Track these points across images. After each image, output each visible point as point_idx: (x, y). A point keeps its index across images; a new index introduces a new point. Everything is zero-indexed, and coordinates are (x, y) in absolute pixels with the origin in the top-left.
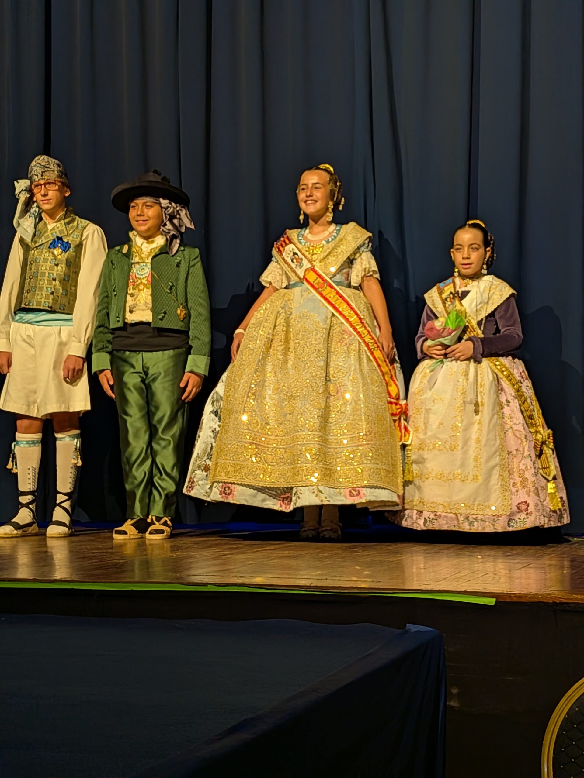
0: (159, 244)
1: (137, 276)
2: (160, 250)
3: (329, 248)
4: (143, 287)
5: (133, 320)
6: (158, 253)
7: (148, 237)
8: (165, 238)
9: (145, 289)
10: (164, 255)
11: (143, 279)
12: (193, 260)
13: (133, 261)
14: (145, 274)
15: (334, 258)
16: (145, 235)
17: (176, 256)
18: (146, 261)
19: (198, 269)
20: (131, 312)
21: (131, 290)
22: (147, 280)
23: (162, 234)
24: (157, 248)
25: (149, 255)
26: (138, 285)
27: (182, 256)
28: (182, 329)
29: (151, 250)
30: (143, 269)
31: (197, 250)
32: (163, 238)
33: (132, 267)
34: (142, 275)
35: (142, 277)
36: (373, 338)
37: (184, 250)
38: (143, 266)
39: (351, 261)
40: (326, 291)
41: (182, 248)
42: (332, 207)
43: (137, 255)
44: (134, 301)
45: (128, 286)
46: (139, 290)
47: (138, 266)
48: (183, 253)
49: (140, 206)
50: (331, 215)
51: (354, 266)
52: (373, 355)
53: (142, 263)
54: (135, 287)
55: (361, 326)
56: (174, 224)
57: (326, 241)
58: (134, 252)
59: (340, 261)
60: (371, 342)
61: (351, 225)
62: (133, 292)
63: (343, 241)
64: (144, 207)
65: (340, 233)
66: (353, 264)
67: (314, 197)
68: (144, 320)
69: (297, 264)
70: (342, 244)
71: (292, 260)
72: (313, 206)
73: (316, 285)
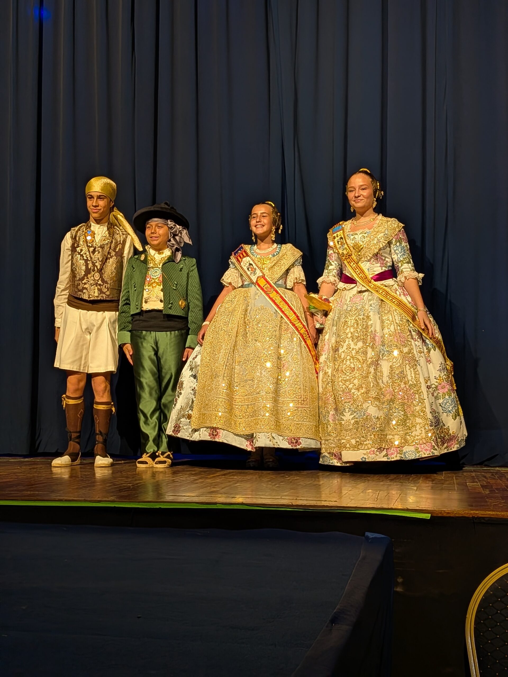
0: (167, 255)
1: (152, 277)
2: (168, 259)
3: (275, 260)
4: (156, 285)
5: (148, 308)
6: (167, 261)
7: (159, 249)
8: (171, 251)
9: (157, 286)
10: (170, 263)
11: (156, 279)
12: (192, 267)
13: (149, 266)
14: (157, 275)
15: (278, 268)
16: (158, 248)
17: (180, 263)
18: (159, 266)
19: (195, 273)
20: (146, 302)
21: (147, 286)
22: (159, 280)
23: (168, 247)
24: (166, 257)
25: (161, 262)
26: (152, 283)
27: (184, 263)
28: (183, 316)
29: (162, 258)
30: (156, 272)
31: (194, 260)
32: (169, 251)
33: (148, 270)
34: (155, 276)
35: (155, 278)
36: (307, 331)
37: (185, 260)
38: (156, 269)
39: (288, 271)
40: (273, 295)
41: (184, 258)
42: (274, 230)
43: (152, 262)
44: (149, 294)
45: (145, 284)
46: (153, 287)
47: (152, 270)
48: (184, 262)
49: (154, 227)
50: (274, 236)
51: (289, 274)
52: (305, 342)
53: (155, 267)
54: (150, 284)
55: (298, 322)
56: (177, 240)
57: (272, 255)
58: (149, 260)
59: (283, 270)
60: (305, 334)
61: (289, 246)
62: (148, 288)
63: (285, 256)
64: (157, 227)
65: (282, 250)
66: (288, 273)
67: (262, 222)
68: (156, 308)
69: (251, 272)
70: (284, 258)
71: (248, 269)
72: (261, 229)
73: (265, 289)
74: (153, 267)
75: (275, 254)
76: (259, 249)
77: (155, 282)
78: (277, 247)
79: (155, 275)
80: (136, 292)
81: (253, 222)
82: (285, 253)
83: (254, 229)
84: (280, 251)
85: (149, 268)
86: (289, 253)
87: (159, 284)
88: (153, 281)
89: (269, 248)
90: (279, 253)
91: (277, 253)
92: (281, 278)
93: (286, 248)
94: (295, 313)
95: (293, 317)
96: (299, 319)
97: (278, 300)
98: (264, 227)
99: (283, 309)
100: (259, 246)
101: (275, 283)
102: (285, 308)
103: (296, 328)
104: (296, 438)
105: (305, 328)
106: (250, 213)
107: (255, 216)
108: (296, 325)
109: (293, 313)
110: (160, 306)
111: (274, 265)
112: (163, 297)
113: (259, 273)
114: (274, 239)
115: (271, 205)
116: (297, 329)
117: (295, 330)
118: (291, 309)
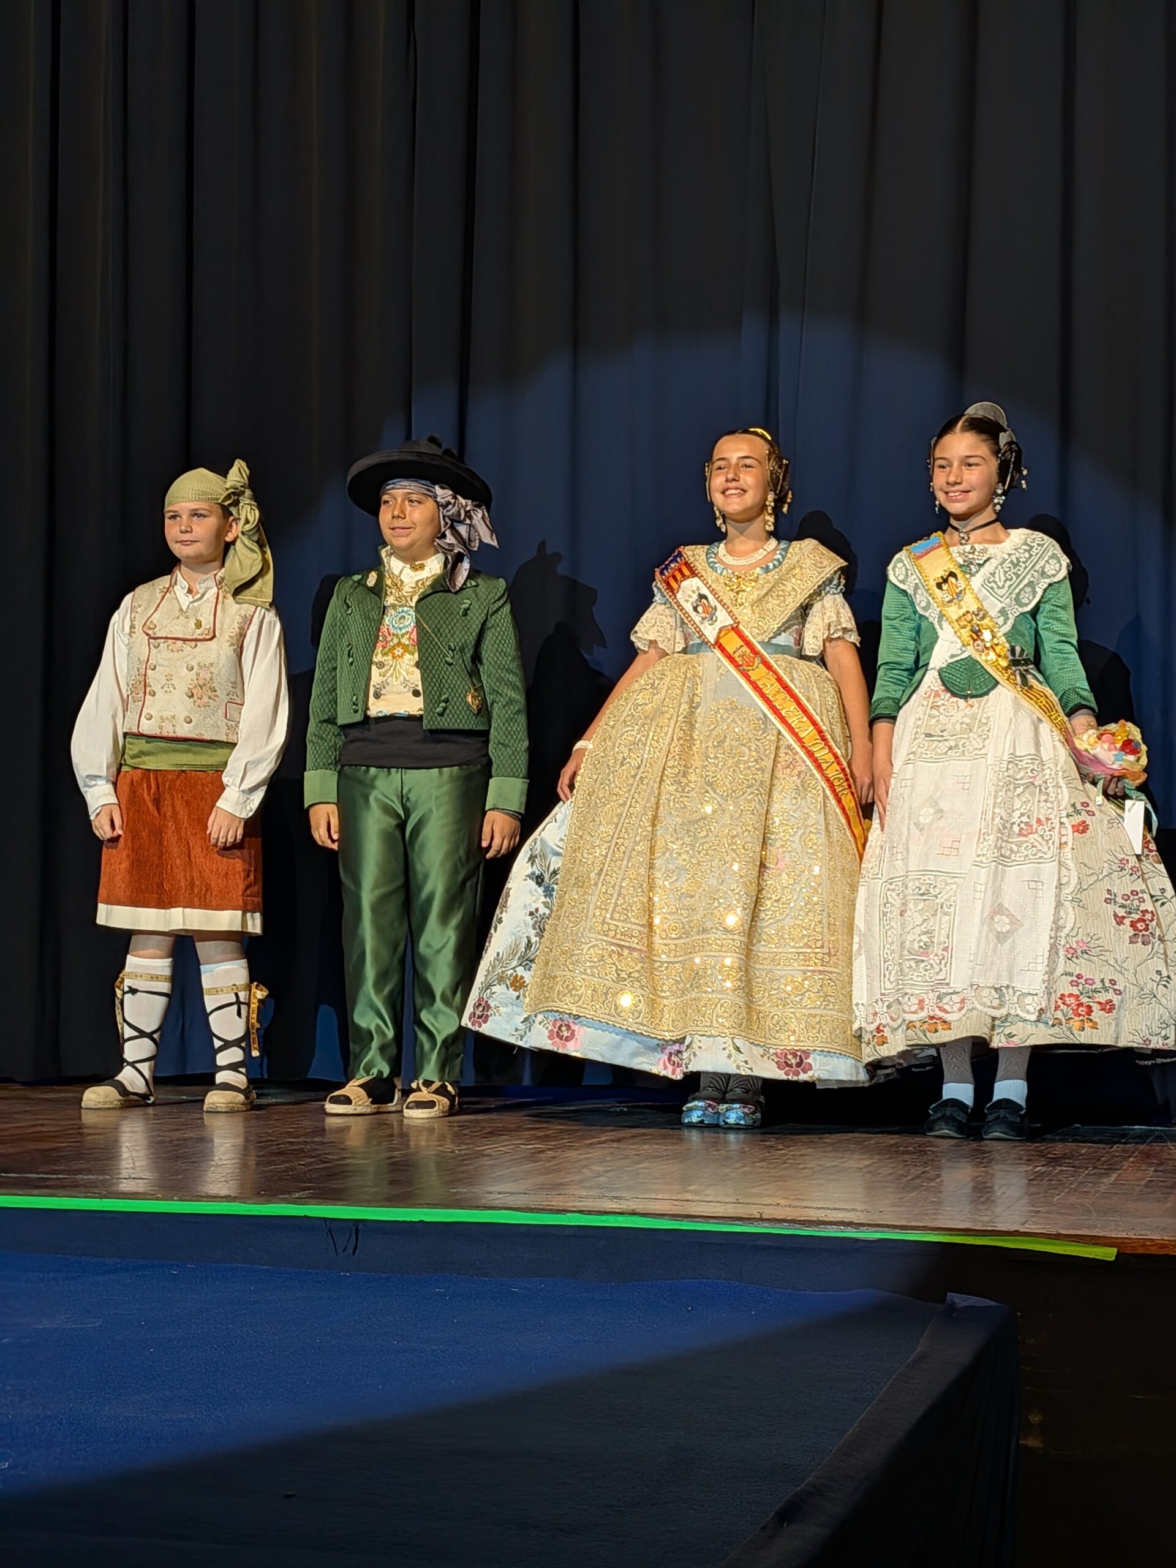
1: (393, 631)
2: (433, 584)
3: (768, 582)
4: (402, 650)
6: (430, 589)
7: (413, 559)
8: (443, 561)
9: (406, 654)
10: (440, 594)
13: (386, 603)
14: (405, 627)
15: (777, 603)
17: (462, 595)
18: (409, 603)
20: (378, 696)
21: (380, 655)
23: (438, 552)
24: (427, 579)
27: (473, 596)
28: (475, 729)
31: (502, 583)
32: (439, 562)
33: (383, 614)
34: (400, 629)
36: (843, 770)
37: (477, 586)
38: (403, 611)
39: (804, 610)
40: (758, 673)
41: (474, 583)
42: (773, 504)
43: (394, 591)
44: (384, 676)
45: (375, 649)
46: (394, 657)
47: (393, 612)
48: (475, 592)
49: (399, 500)
50: (771, 519)
51: (809, 619)
52: (839, 801)
53: (400, 606)
54: (386, 650)
55: (823, 746)
56: (461, 536)
57: (762, 568)
58: (387, 586)
59: (789, 607)
60: (840, 779)
61: (810, 544)
62: (383, 660)
63: (797, 570)
64: (407, 502)
65: (788, 555)
66: (807, 615)
67: (741, 482)
68: (402, 712)
69: (704, 615)
70: (794, 576)
71: (695, 609)
72: (737, 500)
73: (738, 659)
74: (394, 606)
75: (771, 566)
76: (730, 552)
77: (399, 644)
78: (775, 550)
79: (402, 626)
80: (353, 667)
81: (717, 481)
82: (798, 562)
83: (718, 499)
84: (784, 557)
85: (385, 607)
86: (807, 563)
87: (411, 648)
88: (396, 641)
89: (756, 549)
90: (780, 563)
91: (775, 562)
92: (785, 628)
93: (800, 548)
94: (814, 723)
95: (807, 732)
96: (824, 739)
97: (771, 688)
98: (747, 494)
99: (783, 713)
100: (730, 546)
101: (767, 644)
102: (789, 709)
103: (815, 761)
104: (799, 1053)
105: (839, 763)
106: (709, 458)
107: (721, 463)
108: (817, 755)
109: (809, 722)
110: (414, 706)
111: (767, 594)
112: (420, 683)
113: (723, 619)
114: (772, 528)
115: (762, 437)
116: (819, 767)
117: (812, 768)
118: (805, 711)
